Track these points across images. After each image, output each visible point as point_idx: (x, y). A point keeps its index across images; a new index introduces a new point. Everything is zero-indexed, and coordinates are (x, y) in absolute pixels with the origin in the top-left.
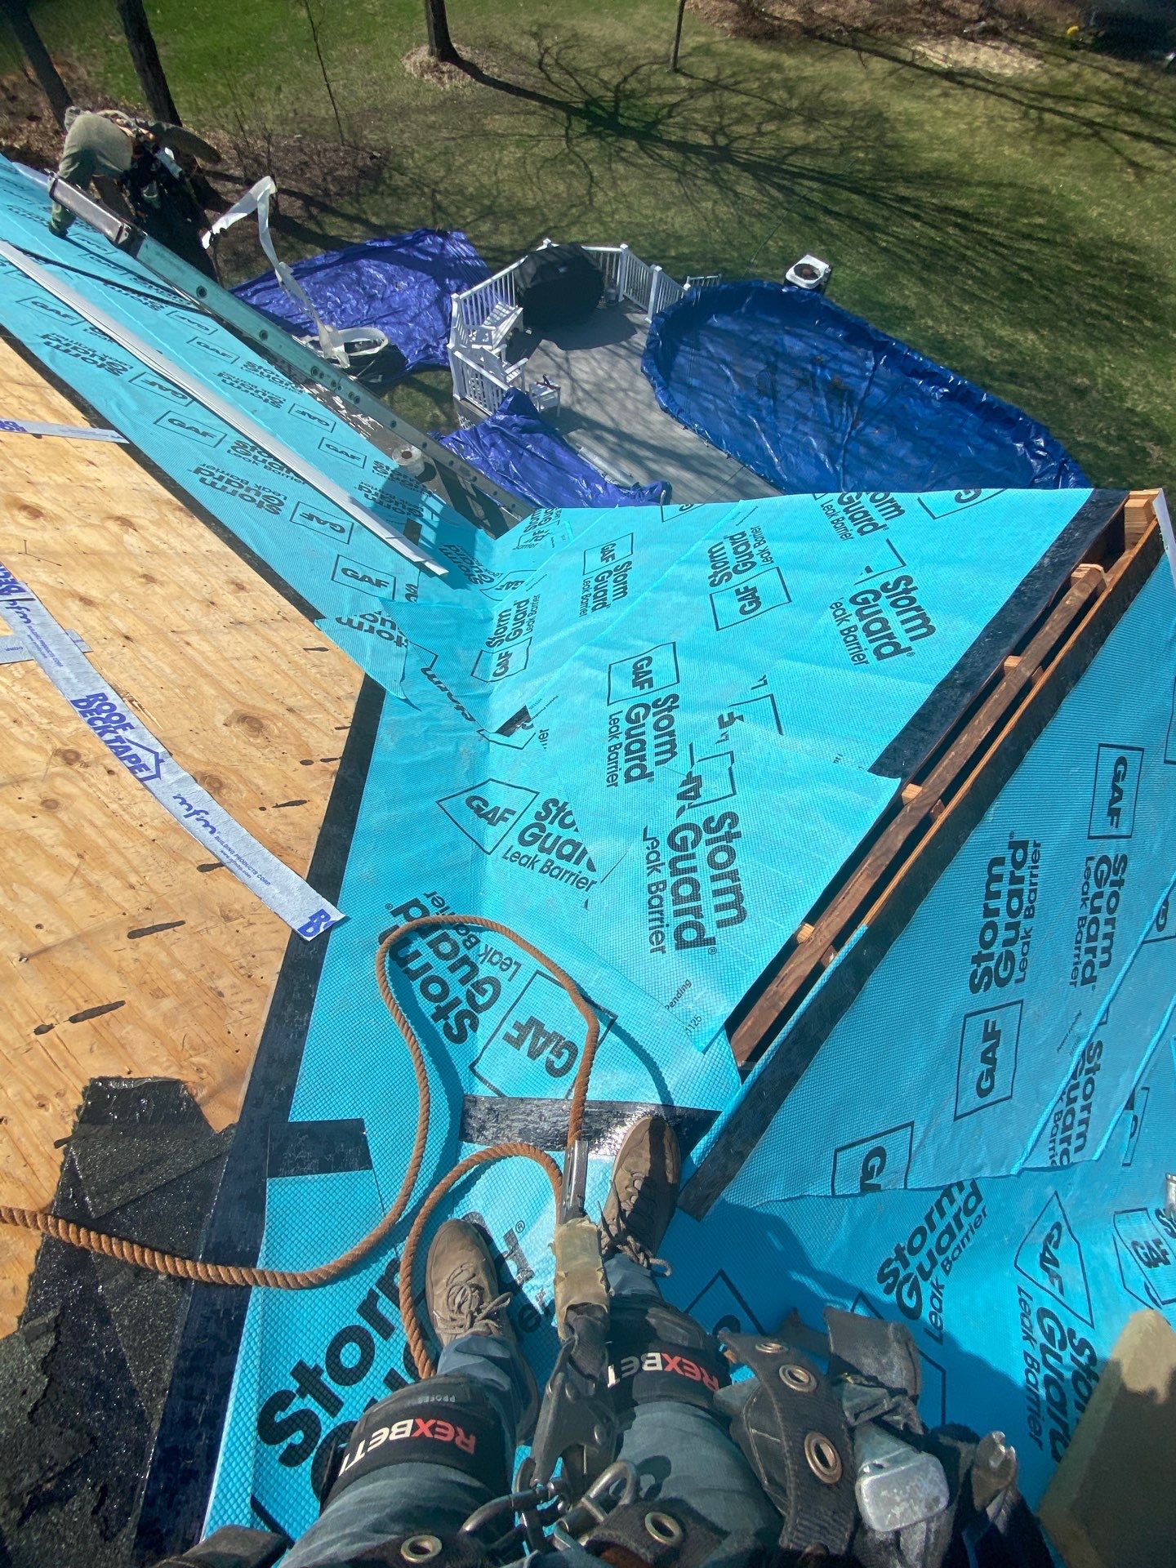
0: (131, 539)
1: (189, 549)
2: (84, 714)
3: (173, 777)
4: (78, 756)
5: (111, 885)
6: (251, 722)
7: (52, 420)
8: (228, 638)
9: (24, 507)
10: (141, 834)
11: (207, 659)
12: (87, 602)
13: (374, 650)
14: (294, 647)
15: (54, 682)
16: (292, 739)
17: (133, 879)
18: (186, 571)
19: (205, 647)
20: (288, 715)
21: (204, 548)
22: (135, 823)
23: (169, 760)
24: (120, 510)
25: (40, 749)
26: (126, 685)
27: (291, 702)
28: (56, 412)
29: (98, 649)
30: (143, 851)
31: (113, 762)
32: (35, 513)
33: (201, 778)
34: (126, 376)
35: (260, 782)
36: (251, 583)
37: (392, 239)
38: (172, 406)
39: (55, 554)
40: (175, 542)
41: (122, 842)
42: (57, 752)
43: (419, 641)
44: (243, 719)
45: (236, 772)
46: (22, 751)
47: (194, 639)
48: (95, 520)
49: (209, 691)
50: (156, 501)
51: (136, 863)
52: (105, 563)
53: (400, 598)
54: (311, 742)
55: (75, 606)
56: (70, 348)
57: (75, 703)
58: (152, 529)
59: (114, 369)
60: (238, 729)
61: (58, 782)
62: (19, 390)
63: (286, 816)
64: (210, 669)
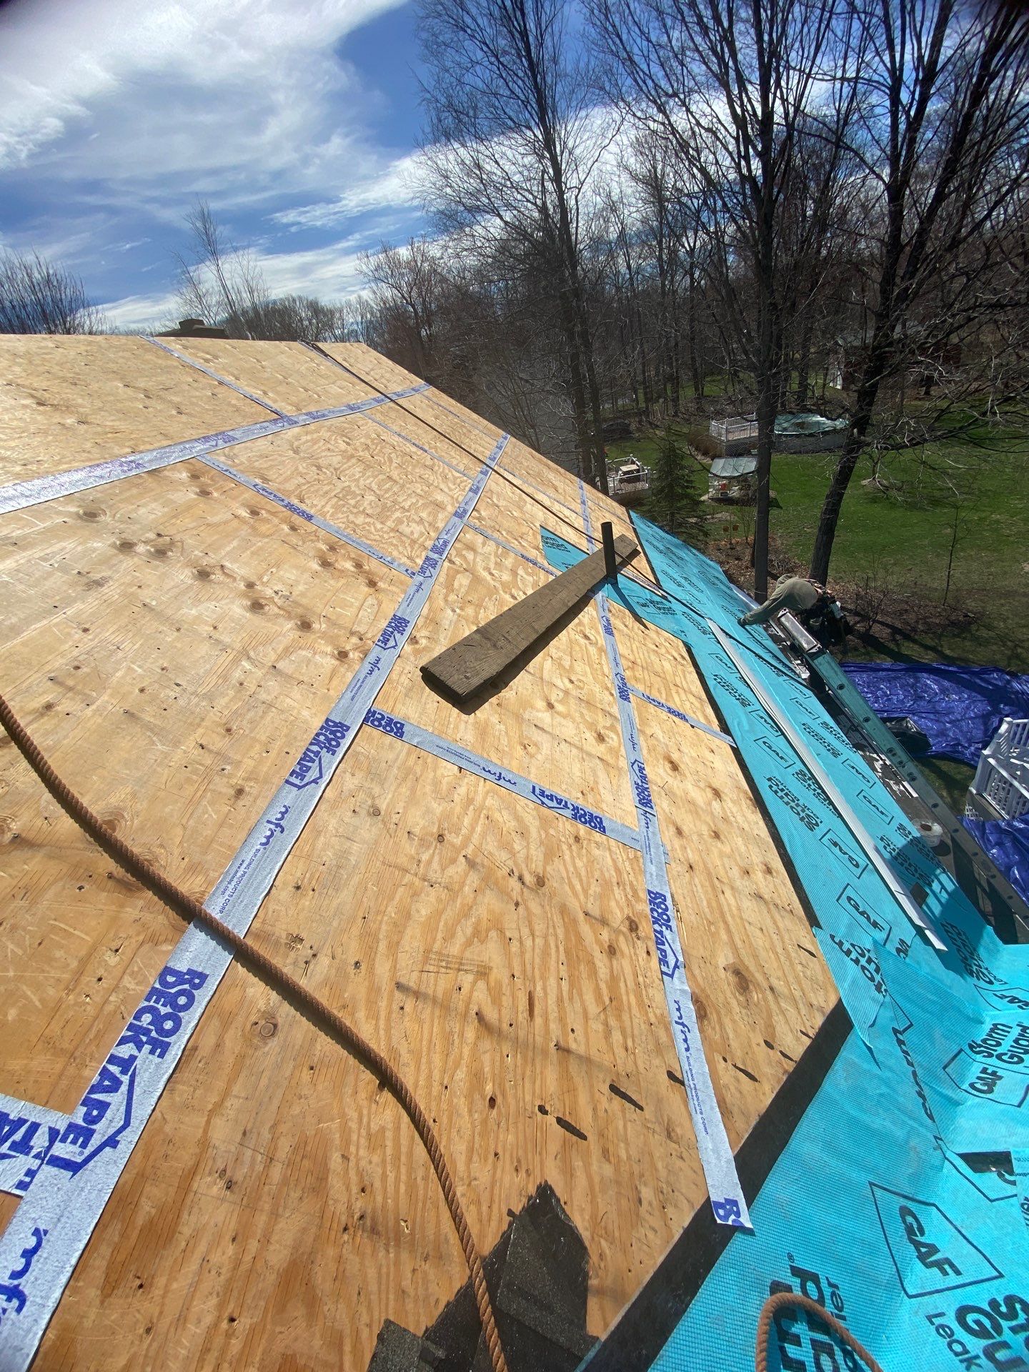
0: (716, 805)
1: (747, 828)
2: (651, 902)
3: (679, 985)
4: (637, 928)
5: (617, 1037)
6: (743, 980)
7: (702, 720)
8: (749, 904)
9: (671, 762)
10: (647, 1013)
11: (730, 910)
12: (679, 832)
13: (854, 982)
14: (791, 939)
15: (645, 872)
16: (764, 1015)
17: (630, 1043)
18: (740, 841)
19: (732, 901)
20: (768, 992)
21: (756, 832)
22: (646, 1001)
23: (682, 970)
24: (716, 784)
25: (622, 910)
26: (678, 898)
27: (775, 982)
28: (706, 717)
29: (673, 865)
30: (643, 1026)
31: (653, 948)
32: (675, 767)
33: (696, 1000)
34: (749, 709)
35: (731, 1036)
36: (777, 872)
37: (959, 667)
38: (767, 734)
39: (674, 794)
40: (740, 819)
41: (635, 1010)
42: (628, 918)
43: (899, 999)
44: (737, 973)
45: (718, 1014)
46: (613, 904)
47: (728, 893)
48: (702, 785)
49: (724, 937)
50: (738, 788)
51: (636, 1032)
52: (697, 813)
53: (891, 947)
54: (778, 1029)
55: (672, 830)
56: (726, 685)
57: (650, 892)
58: (730, 805)
59: (744, 703)
60: (732, 979)
61: (621, 939)
62: (692, 699)
63: (738, 1080)
64: (729, 919)
